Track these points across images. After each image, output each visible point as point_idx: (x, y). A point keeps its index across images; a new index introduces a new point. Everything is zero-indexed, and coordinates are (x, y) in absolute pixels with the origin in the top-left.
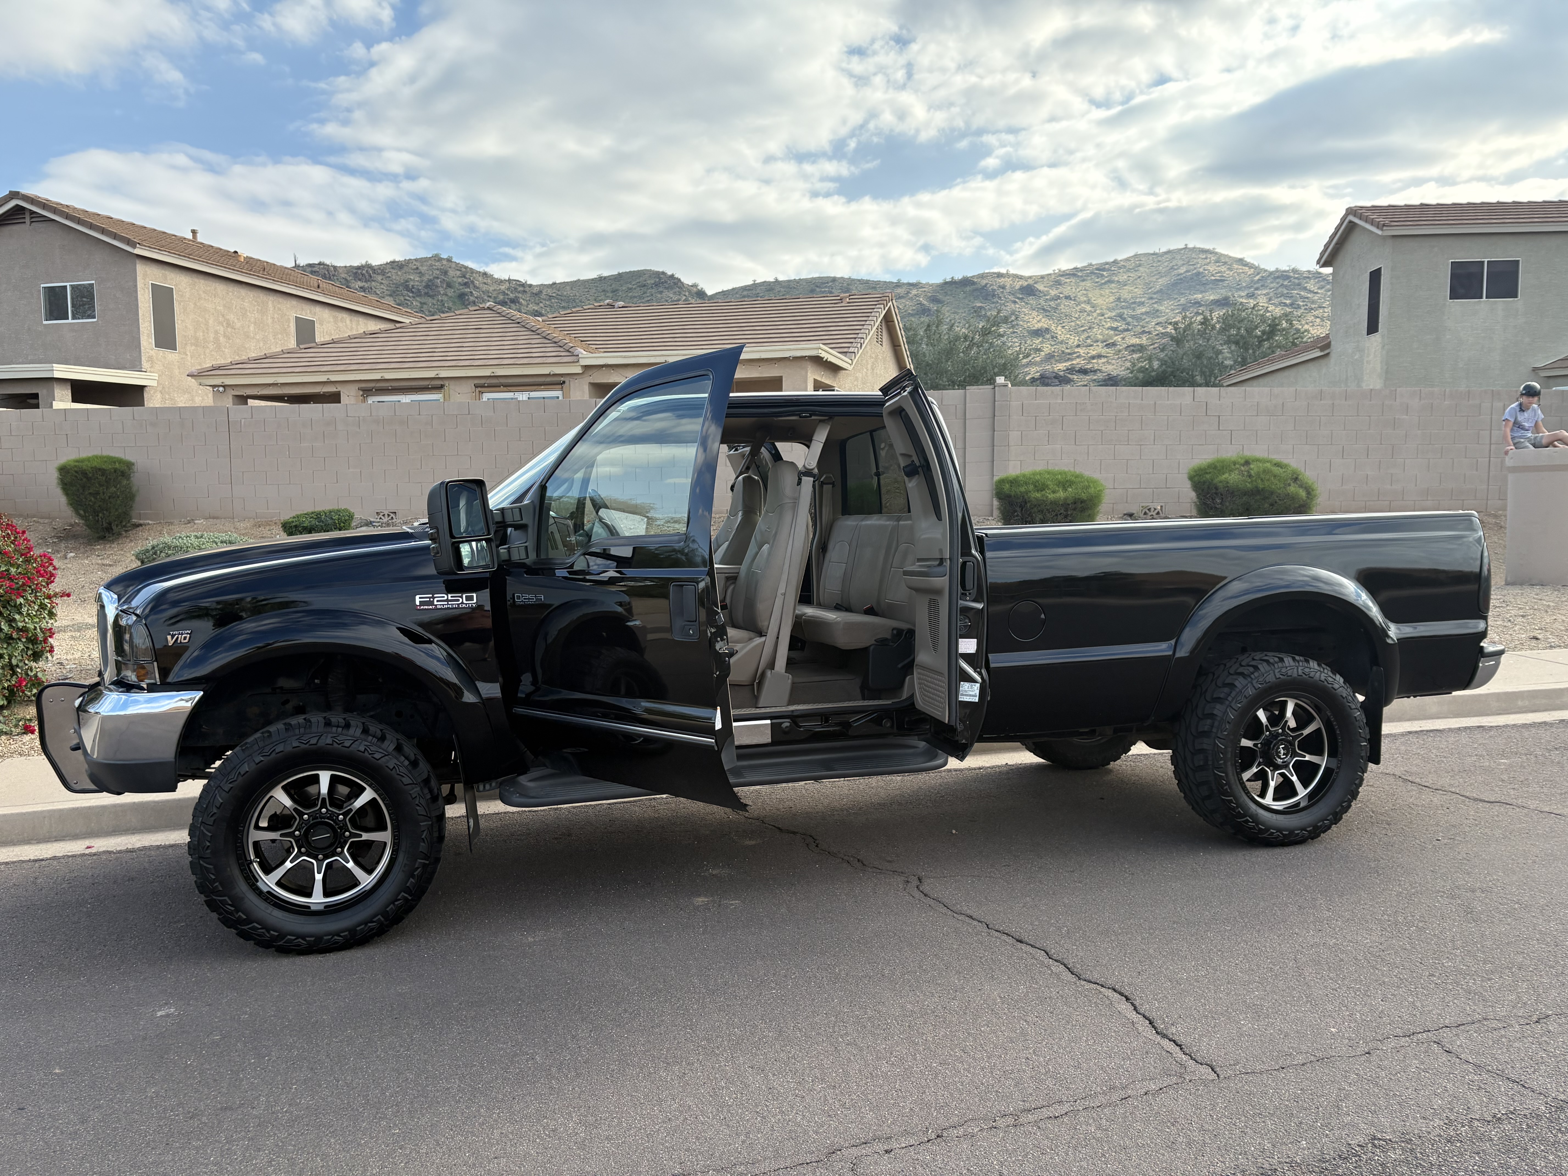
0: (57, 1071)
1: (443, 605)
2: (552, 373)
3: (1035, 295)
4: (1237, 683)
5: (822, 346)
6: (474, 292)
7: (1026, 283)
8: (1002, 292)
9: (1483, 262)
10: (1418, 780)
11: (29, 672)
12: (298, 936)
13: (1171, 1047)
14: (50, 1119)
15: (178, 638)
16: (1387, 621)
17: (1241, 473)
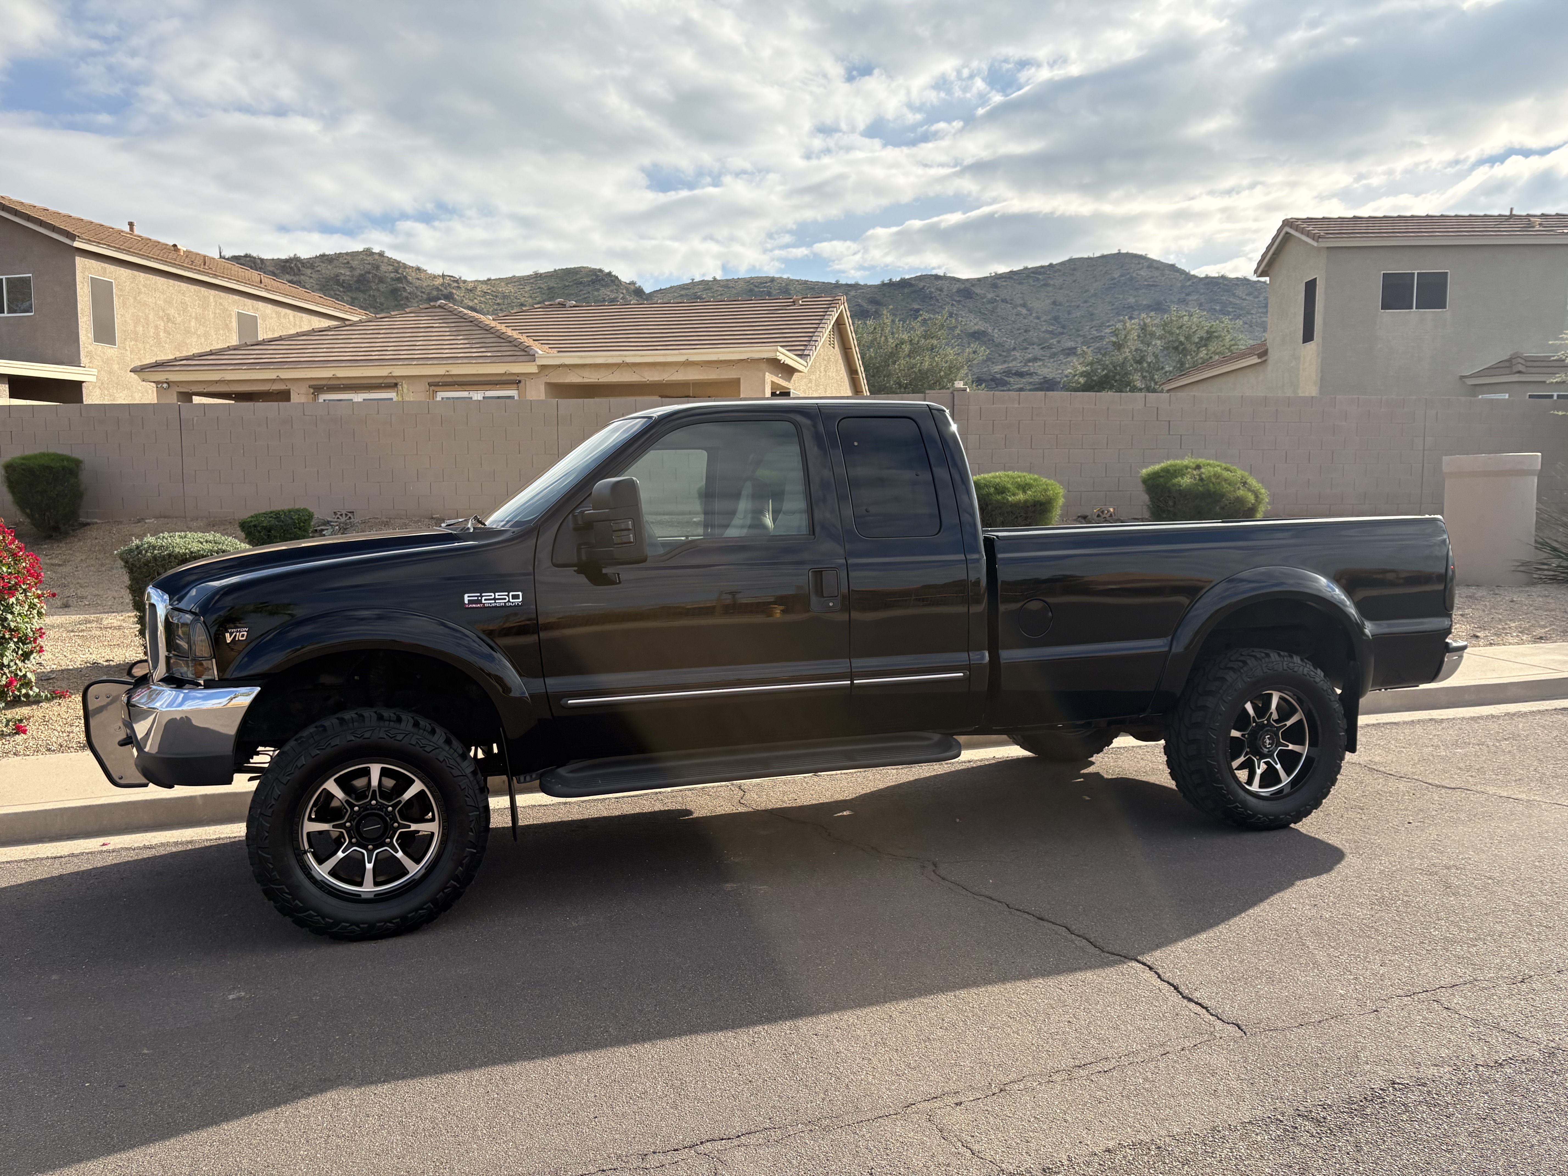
0: (146, 1052)
1: (491, 603)
2: (508, 372)
3: (971, 298)
4: (1228, 678)
5: (779, 348)
6: (407, 288)
7: (963, 286)
8: (940, 295)
9: (1414, 273)
10: (1382, 769)
11: (18, 672)
12: (352, 923)
13: (1198, 1009)
14: (154, 1095)
15: (236, 635)
16: (1363, 619)
17: (1193, 477)
